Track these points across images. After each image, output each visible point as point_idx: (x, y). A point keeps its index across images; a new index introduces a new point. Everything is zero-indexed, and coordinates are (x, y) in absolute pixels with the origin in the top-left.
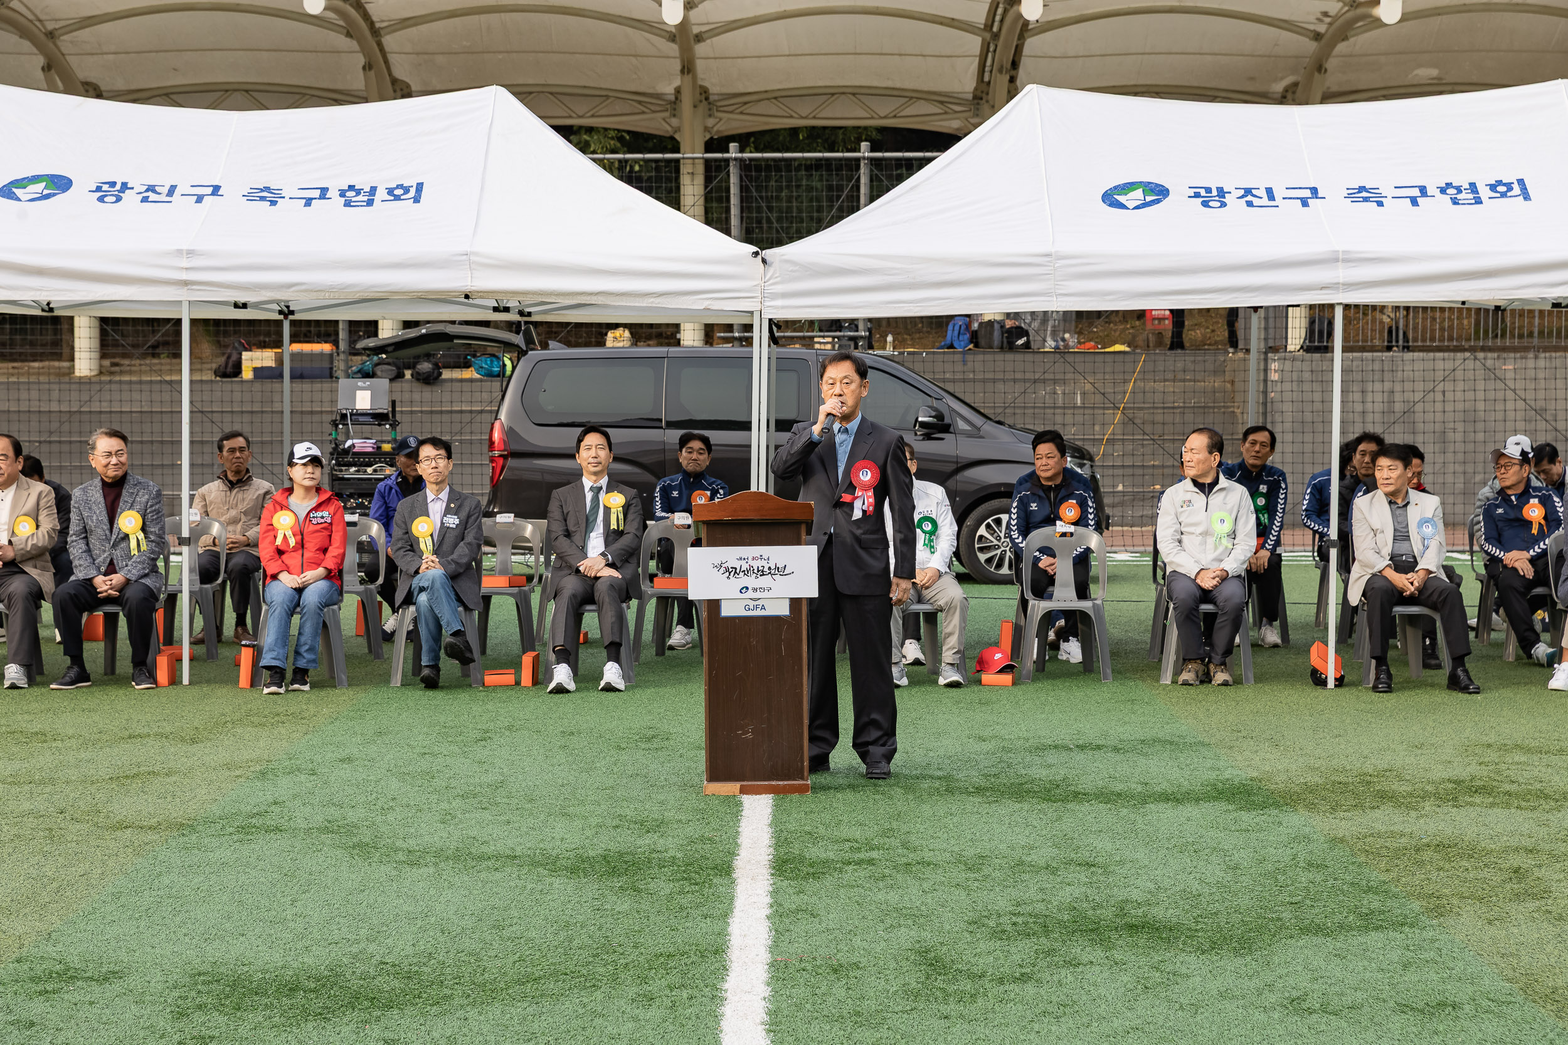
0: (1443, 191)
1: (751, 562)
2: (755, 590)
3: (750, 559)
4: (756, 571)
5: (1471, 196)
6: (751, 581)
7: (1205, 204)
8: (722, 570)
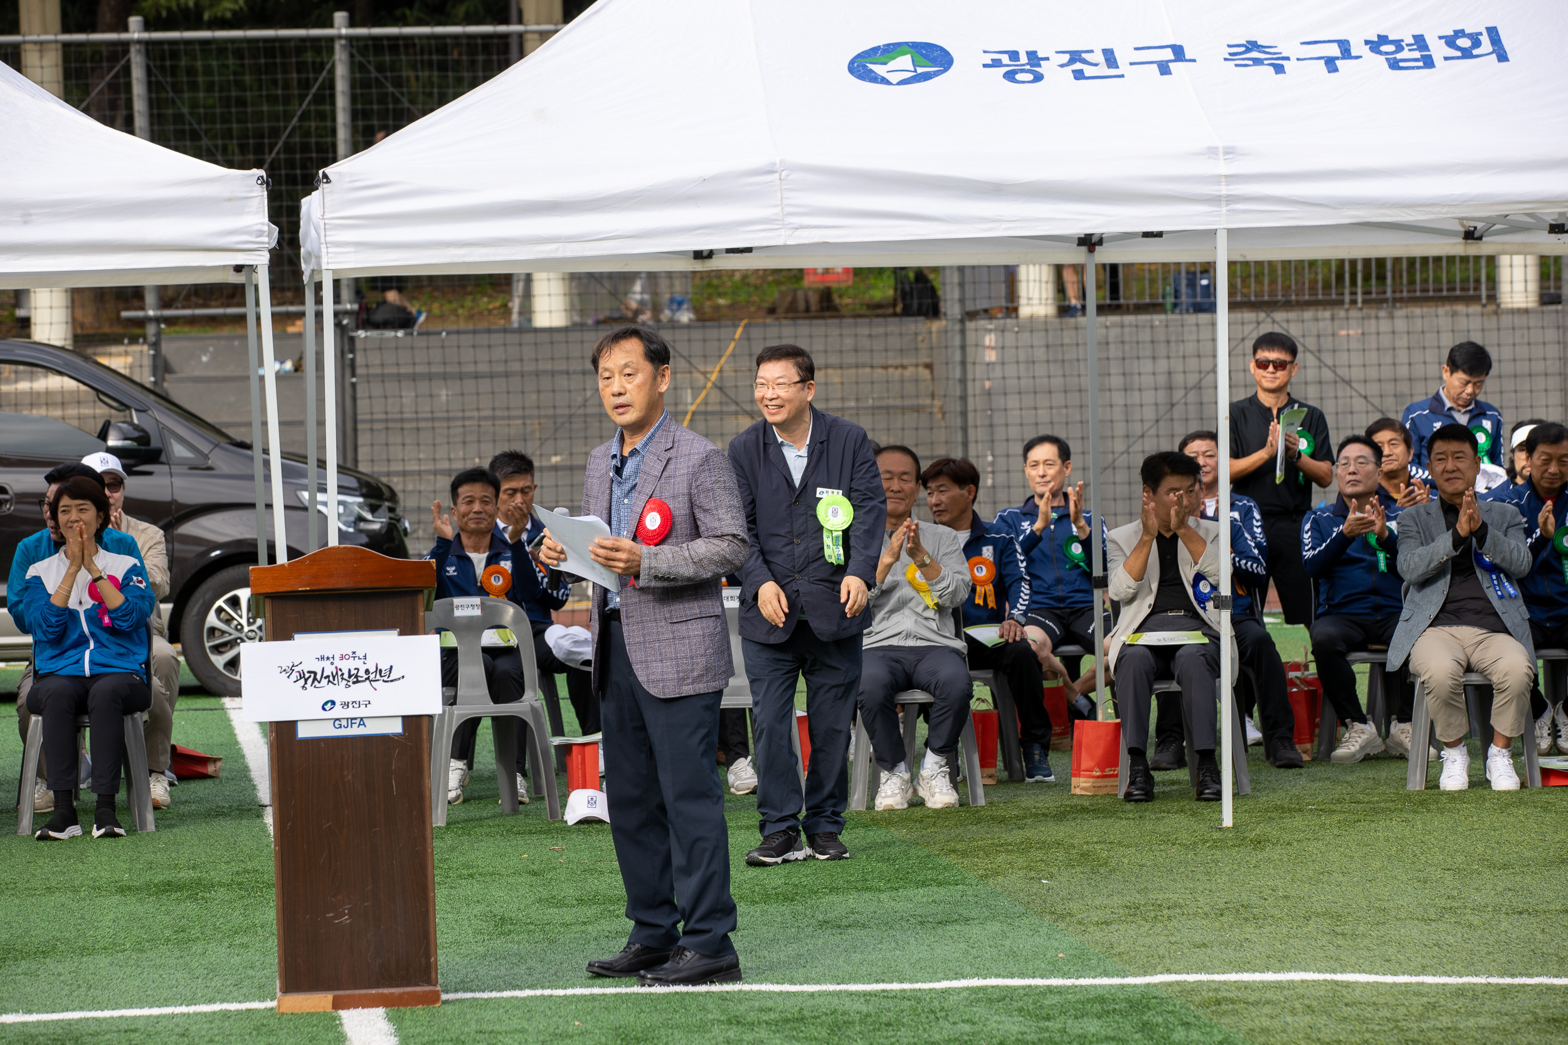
0: (1375, 45)
1: (338, 663)
2: (346, 705)
3: (337, 658)
4: (346, 676)
5: (1417, 54)
6: (339, 692)
7: (1010, 76)
8: (295, 676)
